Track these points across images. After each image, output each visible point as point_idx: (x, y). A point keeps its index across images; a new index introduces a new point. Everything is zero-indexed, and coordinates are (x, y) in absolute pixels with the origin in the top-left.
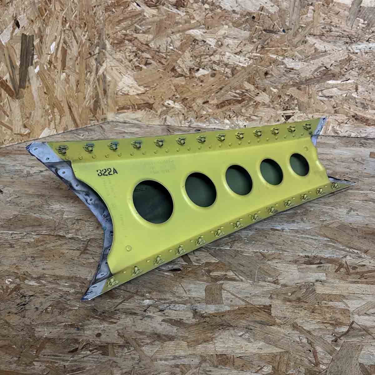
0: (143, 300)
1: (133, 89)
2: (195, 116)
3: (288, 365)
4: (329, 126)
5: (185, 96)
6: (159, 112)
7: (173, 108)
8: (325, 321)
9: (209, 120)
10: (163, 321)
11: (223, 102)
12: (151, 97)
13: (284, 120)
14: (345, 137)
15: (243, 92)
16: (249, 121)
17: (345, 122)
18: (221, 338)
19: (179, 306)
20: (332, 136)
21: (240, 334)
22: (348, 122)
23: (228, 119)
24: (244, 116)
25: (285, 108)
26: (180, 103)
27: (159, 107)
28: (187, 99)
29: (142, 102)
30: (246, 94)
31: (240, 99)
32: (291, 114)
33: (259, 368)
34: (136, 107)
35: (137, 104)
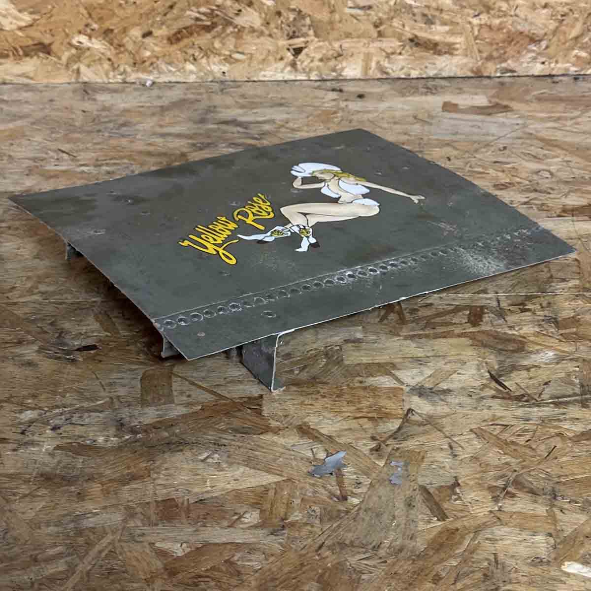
0: (21, 412)
1: (10, 19)
2: (132, 61)
3: (289, 505)
4: (371, 60)
5: (107, 25)
6: (64, 59)
7: (88, 49)
8: (361, 415)
9: (157, 66)
10: (58, 448)
11: (179, 32)
12: (45, 31)
13: (292, 57)
14: (399, 79)
15: (213, 10)
16: (231, 63)
17: (398, 51)
18: (166, 469)
19: (90, 416)
20: (378, 79)
21: (202, 458)
22: (403, 52)
23: (193, 64)
24: (219, 55)
25: (291, 34)
26: (100, 39)
27: (64, 48)
28: (112, 30)
29: (30, 42)
30: (218, 13)
31: (209, 23)
32: (303, 45)
33: (236, 517)
34: (21, 53)
35: (21, 47)
